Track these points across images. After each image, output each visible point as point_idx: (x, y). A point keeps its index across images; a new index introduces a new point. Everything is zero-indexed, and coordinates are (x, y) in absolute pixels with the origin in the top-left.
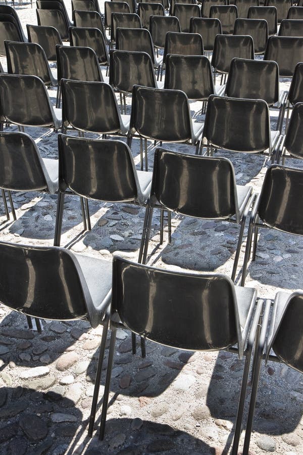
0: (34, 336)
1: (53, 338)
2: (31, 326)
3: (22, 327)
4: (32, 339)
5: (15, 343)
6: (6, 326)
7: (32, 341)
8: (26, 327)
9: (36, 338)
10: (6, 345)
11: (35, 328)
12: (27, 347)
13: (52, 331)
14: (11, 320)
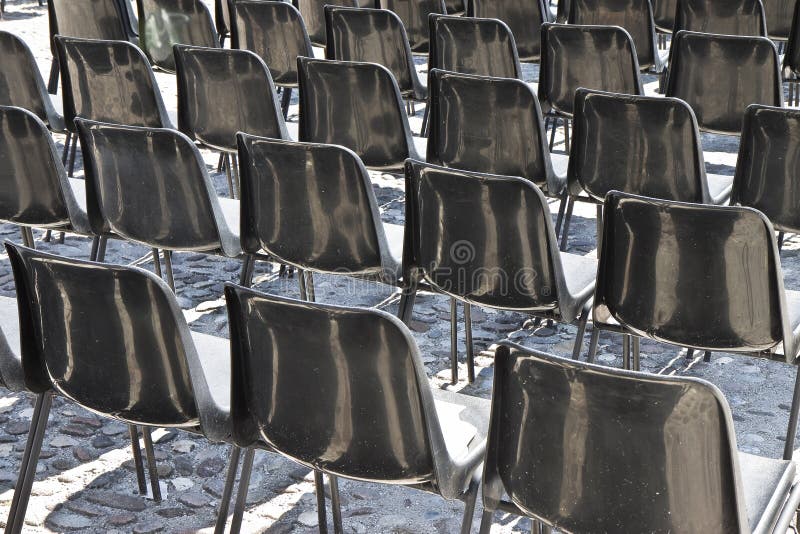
0: (145, 507)
1: (178, 513)
2: (143, 490)
3: (129, 492)
4: (140, 510)
5: (107, 513)
6: (99, 487)
7: (139, 514)
8: (135, 493)
9: (148, 510)
10: (90, 516)
11: (150, 495)
12: (124, 521)
13: (181, 501)
14: (112, 479)
